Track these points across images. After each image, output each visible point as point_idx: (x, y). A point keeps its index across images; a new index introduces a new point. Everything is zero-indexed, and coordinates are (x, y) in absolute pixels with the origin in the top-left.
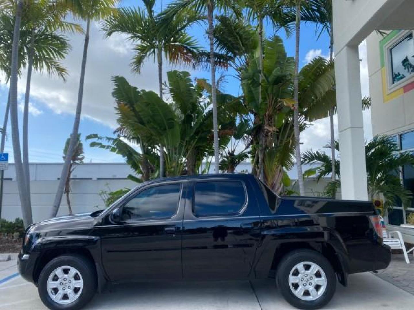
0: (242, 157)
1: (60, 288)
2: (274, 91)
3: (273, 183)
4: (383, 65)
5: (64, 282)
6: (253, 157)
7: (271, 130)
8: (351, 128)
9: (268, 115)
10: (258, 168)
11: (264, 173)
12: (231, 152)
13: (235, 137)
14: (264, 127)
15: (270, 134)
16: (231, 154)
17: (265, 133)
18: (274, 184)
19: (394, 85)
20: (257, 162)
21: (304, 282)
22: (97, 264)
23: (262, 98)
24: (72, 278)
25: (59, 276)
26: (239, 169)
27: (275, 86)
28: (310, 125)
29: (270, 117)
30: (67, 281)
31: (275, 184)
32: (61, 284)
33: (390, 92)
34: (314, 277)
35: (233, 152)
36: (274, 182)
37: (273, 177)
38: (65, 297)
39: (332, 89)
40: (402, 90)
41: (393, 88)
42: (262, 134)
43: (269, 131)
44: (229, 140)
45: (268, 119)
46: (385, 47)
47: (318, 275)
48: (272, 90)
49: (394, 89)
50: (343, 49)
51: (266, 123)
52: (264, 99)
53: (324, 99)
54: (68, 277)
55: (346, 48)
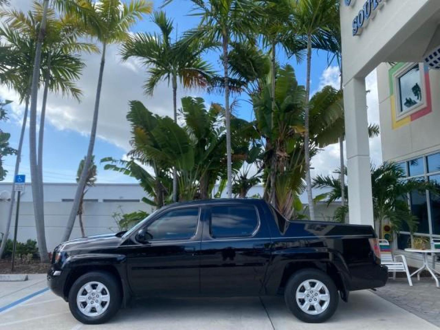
0: (254, 181)
1: (89, 302)
2: (286, 118)
3: (284, 207)
4: (392, 93)
5: (92, 296)
6: (265, 181)
7: (282, 155)
8: (358, 155)
9: (280, 141)
10: (270, 192)
11: (276, 196)
12: (243, 175)
13: (247, 162)
14: (276, 152)
15: (281, 159)
16: (244, 178)
17: (277, 158)
18: (284, 209)
19: (402, 113)
20: (269, 186)
21: (309, 298)
22: (122, 280)
23: (274, 124)
24: (99, 292)
25: (88, 291)
26: (251, 193)
27: (287, 114)
28: (320, 150)
29: (282, 143)
30: (95, 296)
31: (286, 208)
32: (89, 298)
33: (398, 119)
34: (318, 293)
35: (245, 176)
36: (286, 207)
37: (284, 201)
38: (93, 310)
40: (410, 117)
41: (401, 115)
42: (274, 159)
43: (281, 157)
44: (242, 164)
45: (280, 144)
46: (394, 75)
47: (322, 292)
48: (284, 117)
49: (402, 117)
50: (351, 80)
51: (278, 148)
52: (276, 125)
53: (333, 126)
54: (97, 291)
55: (353, 80)
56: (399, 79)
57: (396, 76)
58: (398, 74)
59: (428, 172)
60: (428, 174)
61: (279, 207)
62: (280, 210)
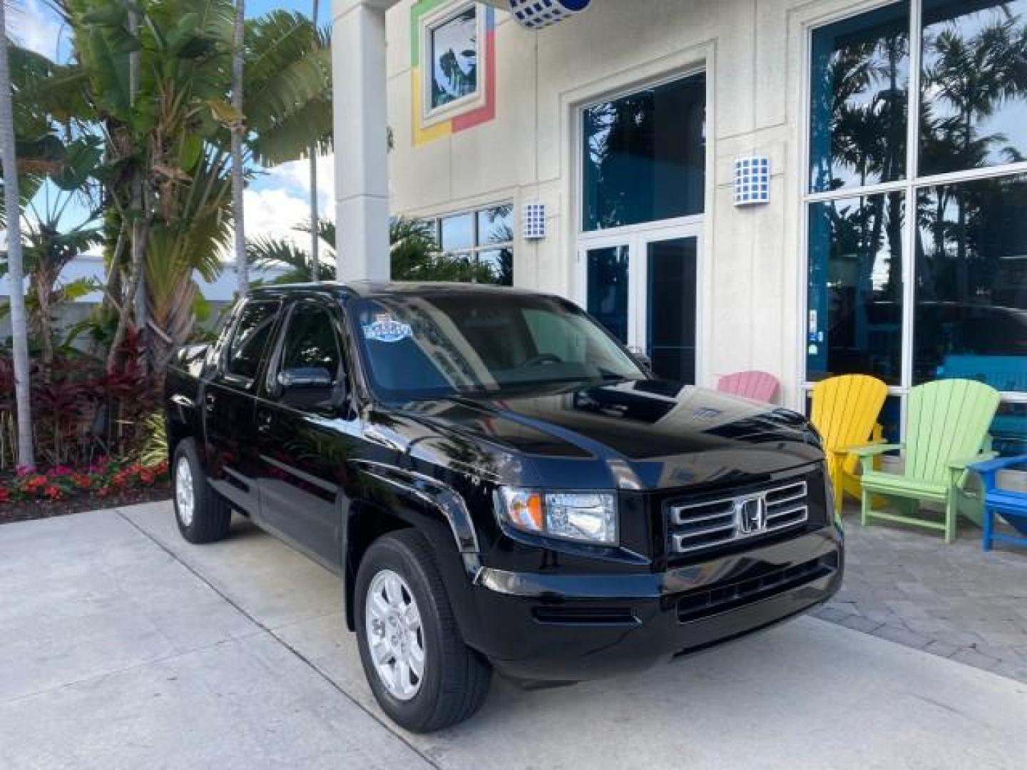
0: (80, 239)
2: (181, 74)
3: (170, 312)
4: (415, 62)
6: (111, 243)
7: (171, 175)
8: (366, 195)
9: (162, 136)
10: (126, 270)
11: (146, 285)
12: (45, 222)
13: (56, 180)
14: (149, 165)
15: (167, 185)
16: (48, 231)
17: (153, 181)
18: (171, 316)
19: (436, 110)
20: (125, 258)
26: (69, 274)
27: (183, 62)
28: (262, 173)
29: (168, 142)
31: (174, 316)
33: (427, 123)
35: (53, 224)
36: (175, 310)
37: (170, 297)
39: (319, 98)
40: (449, 125)
41: (434, 116)
42: (139, 183)
43: (166, 179)
44: (37, 187)
45: (163, 145)
48: (175, 72)
49: (433, 121)
50: (355, 7)
51: (156, 155)
52: (149, 90)
55: (360, 8)
56: (432, 32)
57: (427, 22)
58: (431, 19)
59: (477, 244)
60: (477, 249)
61: (155, 313)
62: (159, 319)
